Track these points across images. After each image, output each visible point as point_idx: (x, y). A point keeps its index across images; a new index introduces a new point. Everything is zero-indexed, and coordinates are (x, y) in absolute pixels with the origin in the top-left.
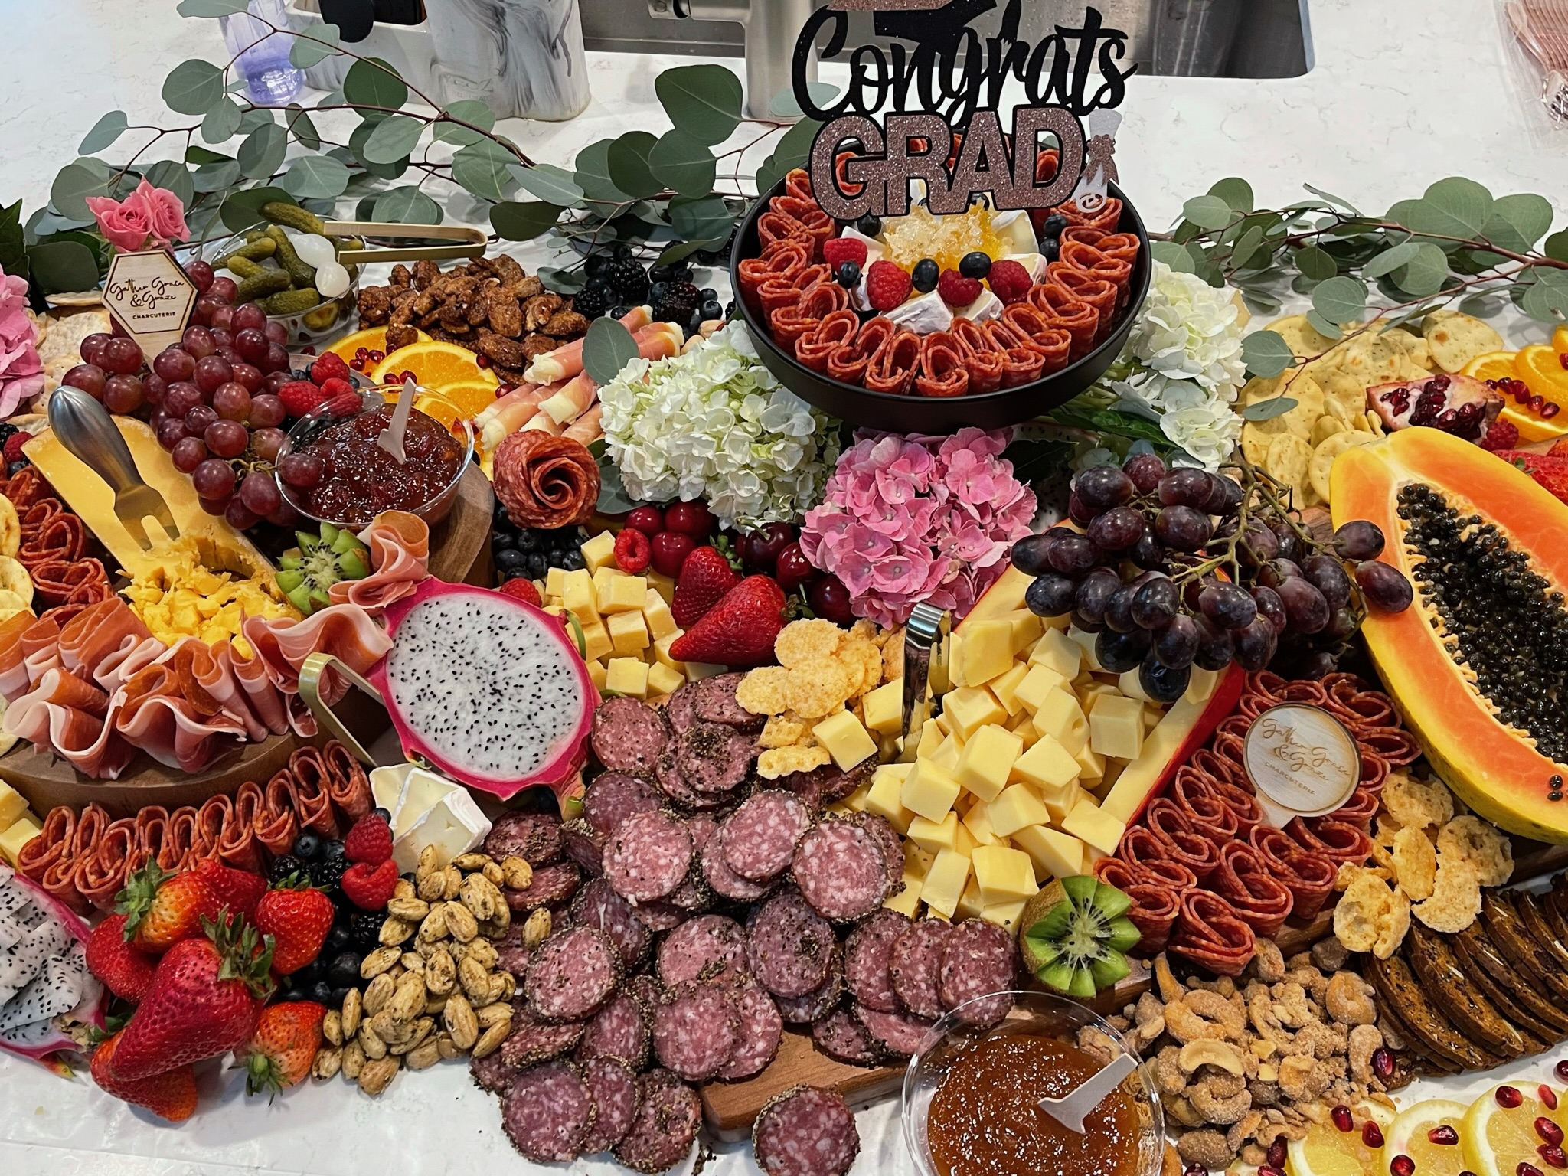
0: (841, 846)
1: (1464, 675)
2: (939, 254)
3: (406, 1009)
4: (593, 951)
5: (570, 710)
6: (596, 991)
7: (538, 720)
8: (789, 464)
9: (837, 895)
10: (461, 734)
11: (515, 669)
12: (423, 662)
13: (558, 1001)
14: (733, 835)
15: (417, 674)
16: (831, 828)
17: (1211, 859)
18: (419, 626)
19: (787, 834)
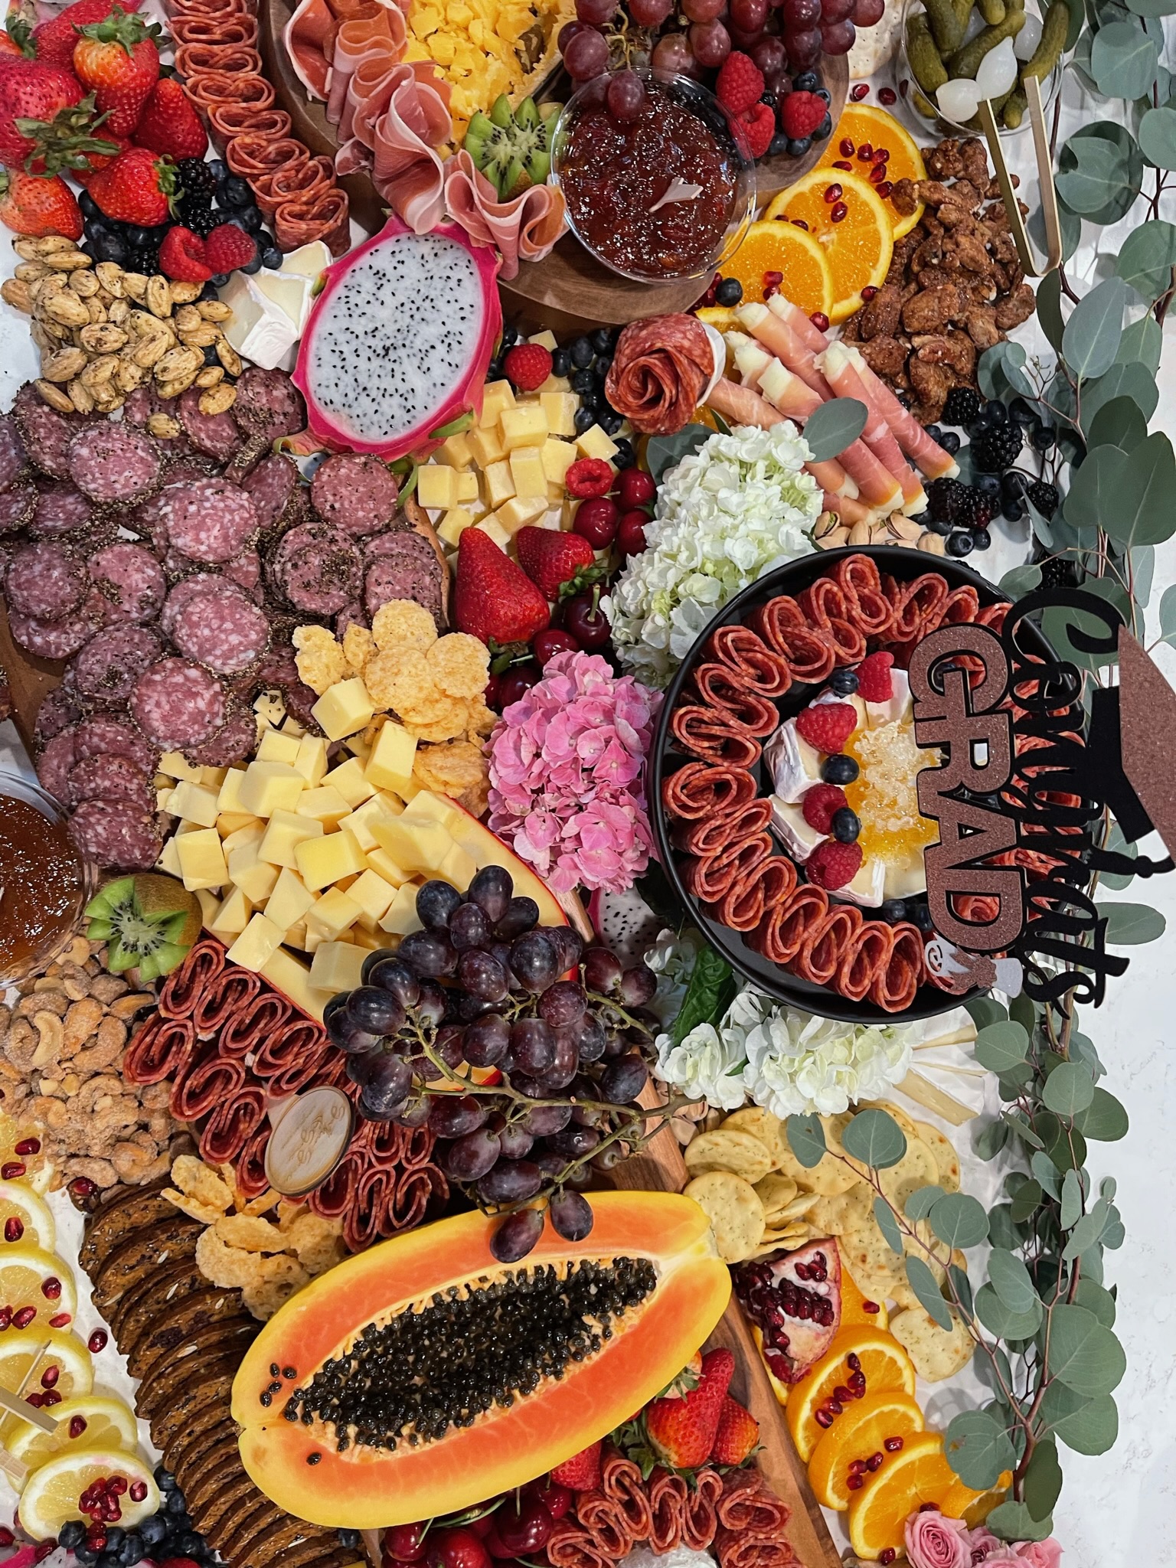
0: (202, 704)
1: (421, 1301)
2: (866, 785)
3: (53, 308)
4: (134, 479)
5: (375, 429)
6: (92, 486)
7: (363, 398)
8: (650, 635)
9: (152, 702)
10: (345, 322)
11: (409, 366)
12: (412, 270)
13: (85, 452)
14: (224, 602)
15: (399, 266)
16: (216, 694)
17: (229, 1051)
18: (447, 259)
19: (218, 652)
